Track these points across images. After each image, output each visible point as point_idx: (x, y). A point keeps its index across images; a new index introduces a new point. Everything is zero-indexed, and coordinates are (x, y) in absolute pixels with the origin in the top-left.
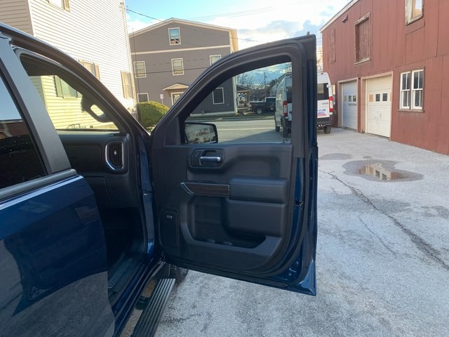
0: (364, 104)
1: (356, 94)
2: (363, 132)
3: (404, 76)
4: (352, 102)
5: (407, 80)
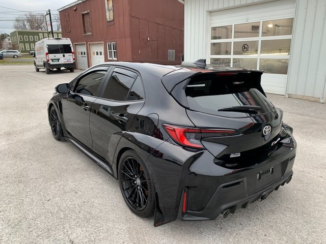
0: (91, 57)
1: (85, 51)
3: (108, 44)
4: (83, 55)
5: (110, 46)
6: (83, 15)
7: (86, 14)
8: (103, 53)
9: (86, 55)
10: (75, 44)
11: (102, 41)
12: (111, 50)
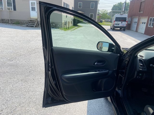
0: (139, 24)
1: (137, 21)
2: (137, 32)
3: (151, 18)
4: (135, 23)
5: (151, 19)
6: (141, 2)
7: (143, 1)
8: (146, 23)
9: (137, 24)
10: (133, 18)
11: (147, 16)
12: (151, 21)
